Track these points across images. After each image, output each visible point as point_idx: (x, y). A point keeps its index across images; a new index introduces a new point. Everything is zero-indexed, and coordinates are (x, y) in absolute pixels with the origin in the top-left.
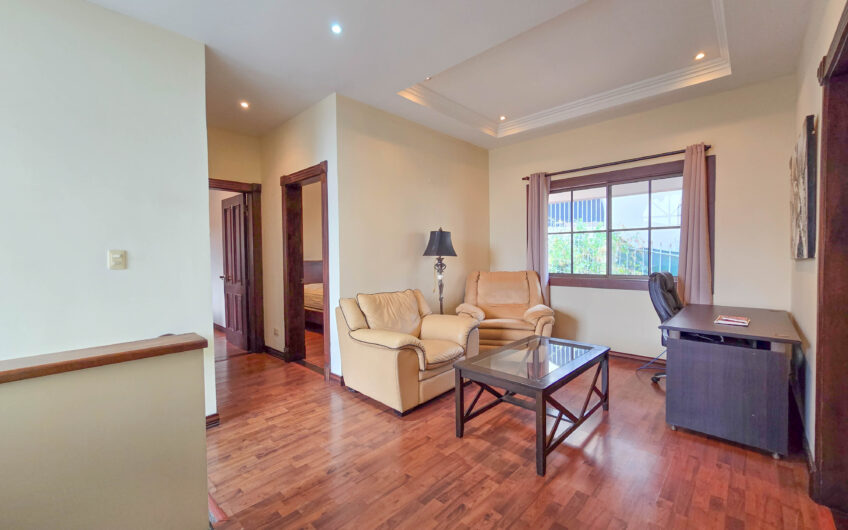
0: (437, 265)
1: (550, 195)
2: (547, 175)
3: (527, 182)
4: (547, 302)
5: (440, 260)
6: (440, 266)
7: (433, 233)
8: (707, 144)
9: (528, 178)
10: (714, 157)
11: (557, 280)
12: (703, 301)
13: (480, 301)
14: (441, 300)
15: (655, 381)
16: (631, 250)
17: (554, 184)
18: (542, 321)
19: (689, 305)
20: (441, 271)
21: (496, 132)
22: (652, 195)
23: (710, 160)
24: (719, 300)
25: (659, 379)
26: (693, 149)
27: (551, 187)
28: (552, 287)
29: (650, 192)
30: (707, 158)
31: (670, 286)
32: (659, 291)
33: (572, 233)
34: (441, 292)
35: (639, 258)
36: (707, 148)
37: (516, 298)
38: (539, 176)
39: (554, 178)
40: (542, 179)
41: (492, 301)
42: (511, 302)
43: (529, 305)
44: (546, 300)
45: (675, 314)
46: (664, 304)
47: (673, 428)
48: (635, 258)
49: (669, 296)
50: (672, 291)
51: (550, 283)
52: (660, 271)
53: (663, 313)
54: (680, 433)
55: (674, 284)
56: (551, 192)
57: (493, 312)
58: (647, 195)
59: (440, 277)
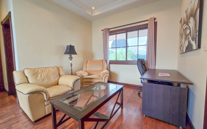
0: (69, 58)
1: (110, 36)
2: (109, 29)
3: (103, 32)
4: (109, 69)
5: (71, 56)
6: (71, 58)
7: (67, 46)
8: (155, 18)
9: (103, 30)
10: (157, 22)
11: (112, 62)
12: (153, 68)
13: (87, 70)
14: (71, 69)
15: (139, 94)
16: (134, 55)
17: (111, 32)
18: (105, 76)
19: (149, 69)
20: (71, 60)
21: (92, 14)
22: (139, 37)
23: (155, 23)
24: (157, 67)
25: (140, 93)
26: (151, 19)
27: (110, 33)
28: (110, 65)
29: (138, 37)
30: (155, 22)
31: (143, 63)
32: (140, 65)
33: (116, 48)
34: (71, 67)
35: (136, 57)
36: (155, 19)
37: (99, 68)
38: (106, 29)
39: (111, 30)
40: (107, 30)
41: (91, 69)
42: (97, 69)
43: (103, 70)
44: (108, 69)
45: (145, 72)
46: (142, 69)
47: (144, 116)
48: (135, 57)
49: (143, 66)
50: (144, 65)
51: (110, 63)
52: (141, 58)
53: (141, 72)
54: (147, 118)
55: (145, 63)
56: (110, 35)
57: (91, 73)
58: (137, 38)
59: (71, 62)
